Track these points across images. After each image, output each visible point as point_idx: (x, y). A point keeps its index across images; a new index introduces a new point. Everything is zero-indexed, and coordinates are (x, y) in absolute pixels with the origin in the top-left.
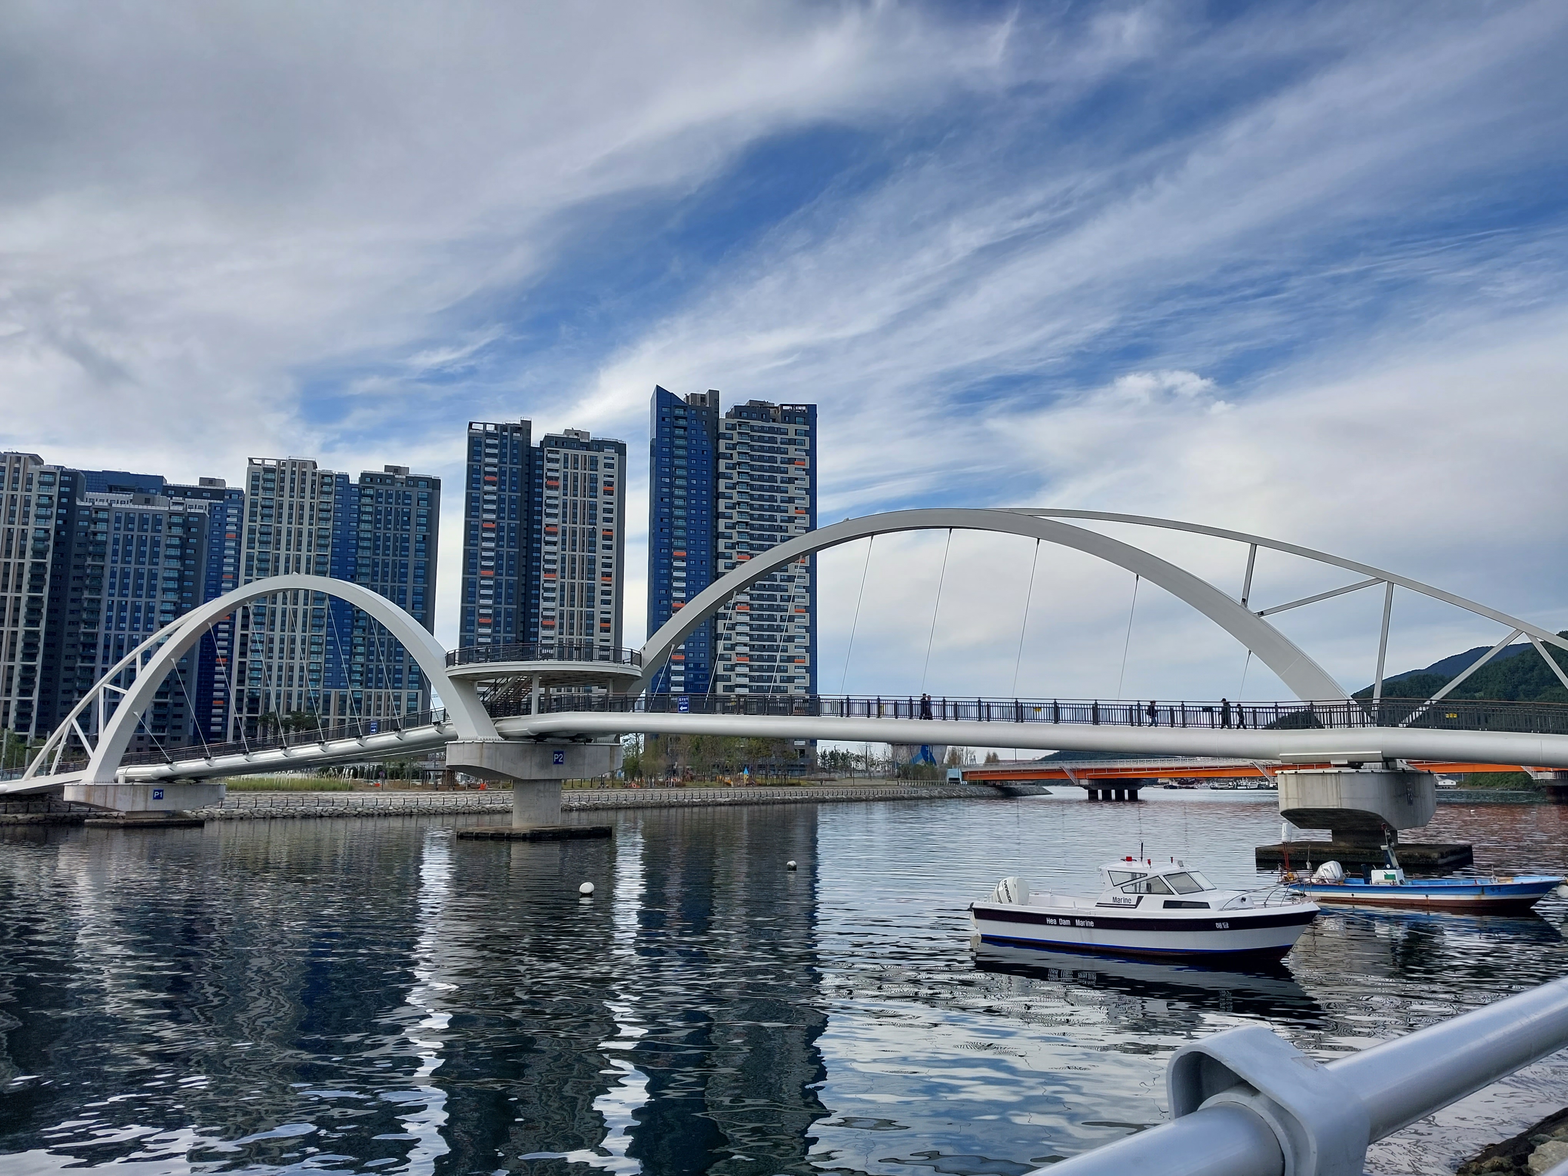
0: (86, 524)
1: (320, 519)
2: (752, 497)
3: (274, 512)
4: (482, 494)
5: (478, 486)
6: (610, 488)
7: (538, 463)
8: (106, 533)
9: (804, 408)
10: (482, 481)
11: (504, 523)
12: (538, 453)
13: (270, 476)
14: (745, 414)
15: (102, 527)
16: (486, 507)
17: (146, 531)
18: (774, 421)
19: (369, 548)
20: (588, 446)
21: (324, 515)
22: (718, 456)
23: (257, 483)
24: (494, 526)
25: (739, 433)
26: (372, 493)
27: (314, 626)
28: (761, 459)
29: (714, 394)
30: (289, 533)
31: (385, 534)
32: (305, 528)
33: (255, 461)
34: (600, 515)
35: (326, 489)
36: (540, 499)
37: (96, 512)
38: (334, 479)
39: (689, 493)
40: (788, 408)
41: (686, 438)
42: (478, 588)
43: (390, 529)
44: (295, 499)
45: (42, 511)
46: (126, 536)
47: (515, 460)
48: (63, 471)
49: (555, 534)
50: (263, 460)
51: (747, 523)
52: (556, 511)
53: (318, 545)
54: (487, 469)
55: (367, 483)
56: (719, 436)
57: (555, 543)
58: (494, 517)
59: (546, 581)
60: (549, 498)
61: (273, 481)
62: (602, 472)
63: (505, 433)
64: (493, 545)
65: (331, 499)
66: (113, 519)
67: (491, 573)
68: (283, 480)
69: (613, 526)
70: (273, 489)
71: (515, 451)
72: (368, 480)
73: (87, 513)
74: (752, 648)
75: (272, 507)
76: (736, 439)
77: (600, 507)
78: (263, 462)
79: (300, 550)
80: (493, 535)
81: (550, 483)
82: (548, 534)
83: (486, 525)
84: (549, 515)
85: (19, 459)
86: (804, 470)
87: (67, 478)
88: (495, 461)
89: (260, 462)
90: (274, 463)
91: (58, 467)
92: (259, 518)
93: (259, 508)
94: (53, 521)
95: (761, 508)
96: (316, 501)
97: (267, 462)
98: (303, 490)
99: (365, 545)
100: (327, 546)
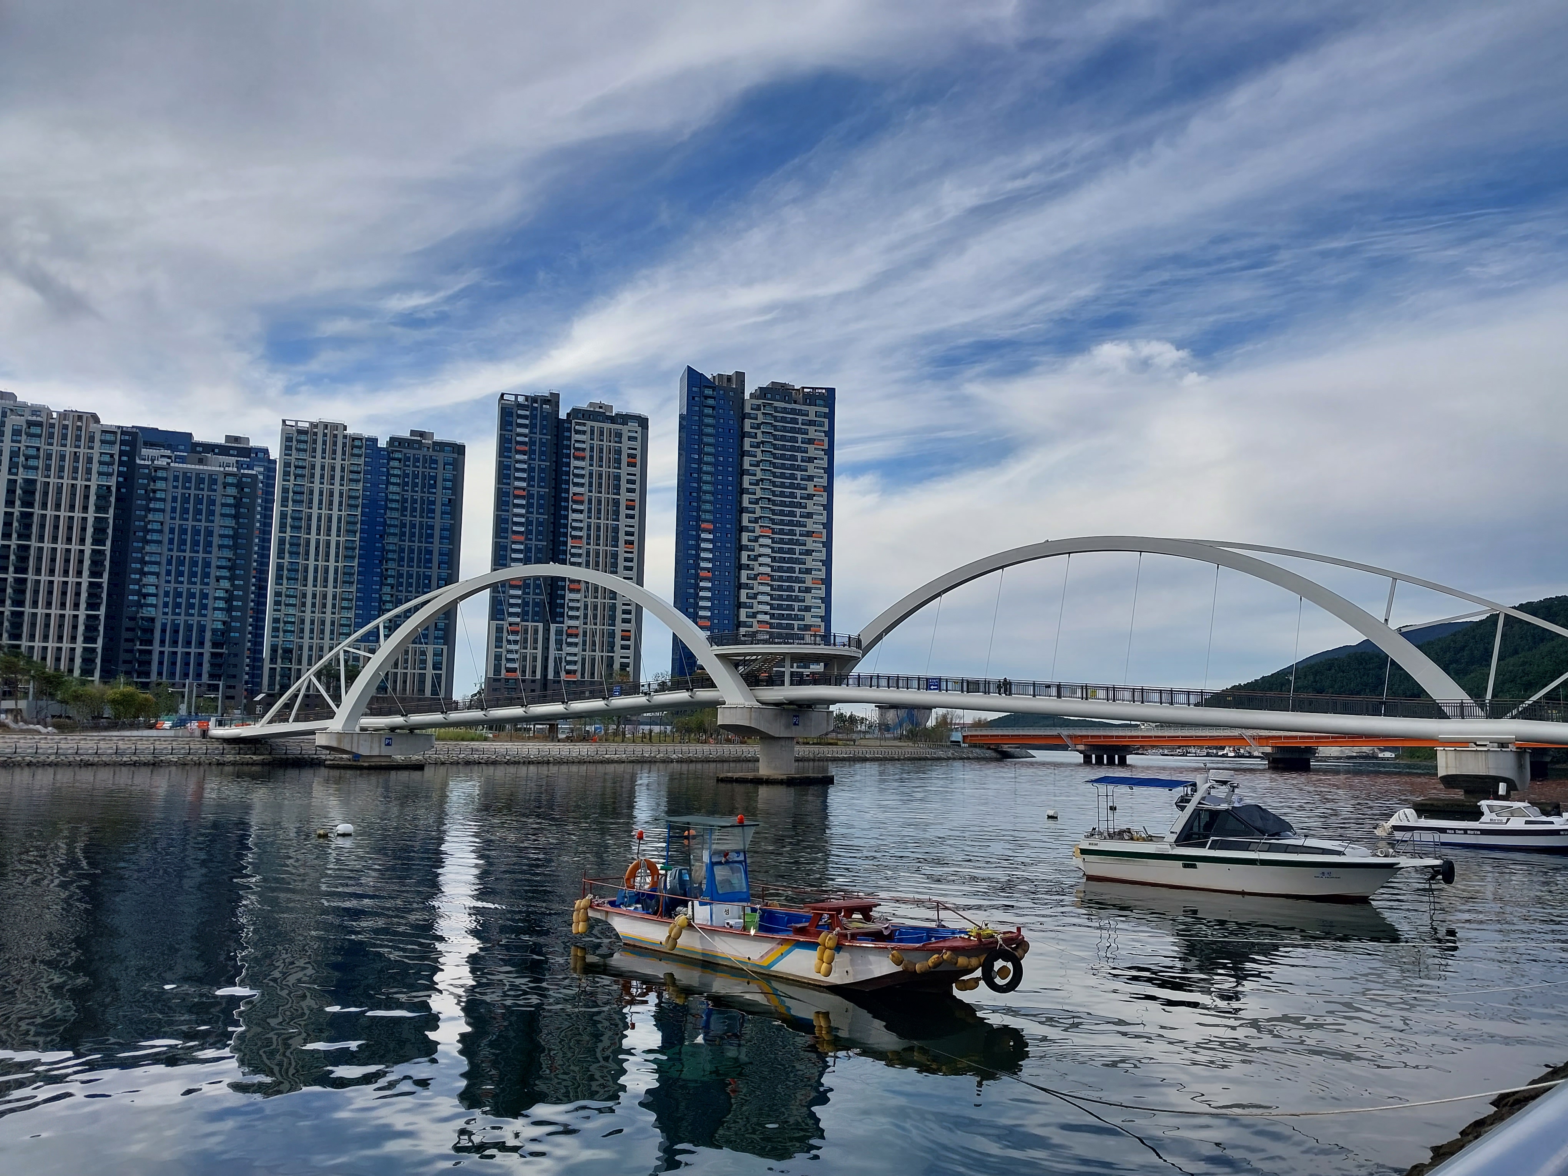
0: (146, 481)
1: (351, 480)
2: (774, 475)
3: (306, 472)
4: (513, 463)
5: (509, 454)
6: (633, 460)
7: (566, 434)
8: (165, 491)
9: (824, 391)
10: (513, 450)
11: (535, 491)
12: (566, 425)
13: (303, 437)
14: (769, 396)
15: (160, 485)
16: (517, 475)
17: (203, 489)
18: (795, 402)
19: (396, 509)
20: (613, 420)
21: (355, 476)
22: (743, 435)
23: (290, 444)
24: (525, 493)
25: (763, 413)
26: (400, 456)
27: (344, 582)
28: (783, 438)
29: (740, 376)
30: (321, 493)
31: (412, 496)
32: (337, 488)
33: (287, 423)
34: (624, 485)
35: (356, 451)
36: (568, 469)
37: (155, 471)
38: (364, 442)
39: (716, 469)
40: (808, 390)
41: (714, 417)
42: (509, 552)
43: (417, 492)
44: (327, 461)
45: (105, 469)
46: (183, 494)
47: (545, 431)
48: (124, 431)
49: (581, 503)
50: (297, 422)
51: (769, 499)
52: (582, 481)
53: (349, 505)
54: (518, 439)
55: (396, 447)
56: (744, 416)
57: (581, 512)
58: (524, 484)
59: (572, 547)
60: (576, 468)
61: (306, 442)
62: (625, 444)
63: (535, 405)
64: (523, 511)
65: (361, 461)
66: (171, 478)
67: (521, 538)
68: (315, 442)
69: (635, 496)
70: (305, 450)
71: (545, 423)
72: (397, 444)
73: (147, 471)
74: (772, 616)
75: (305, 468)
76: (761, 419)
77: (624, 478)
78: (297, 424)
79: (332, 510)
80: (524, 502)
81: (578, 453)
82: (575, 502)
83: (517, 492)
84: (576, 484)
85: (80, 418)
86: (823, 450)
87: (127, 438)
88: (526, 431)
89: (293, 423)
90: (307, 425)
91: (119, 427)
92: (292, 478)
93: (293, 468)
94: (114, 478)
95: (783, 485)
96: (346, 462)
97: (300, 424)
98: (334, 452)
99: (394, 506)
100: (357, 506)
